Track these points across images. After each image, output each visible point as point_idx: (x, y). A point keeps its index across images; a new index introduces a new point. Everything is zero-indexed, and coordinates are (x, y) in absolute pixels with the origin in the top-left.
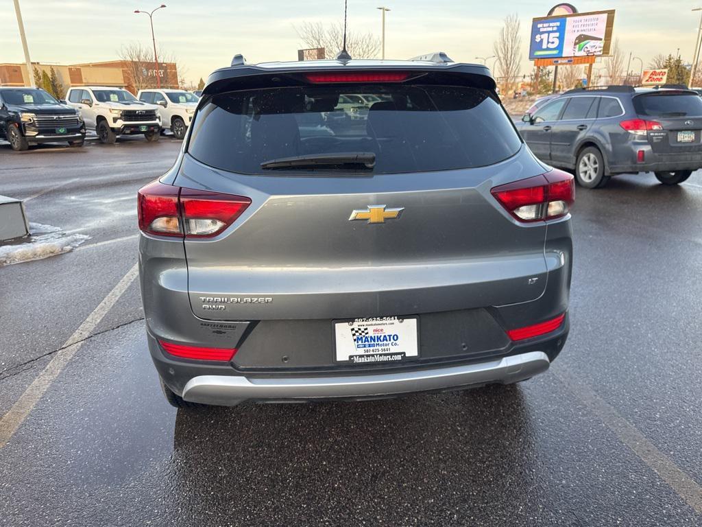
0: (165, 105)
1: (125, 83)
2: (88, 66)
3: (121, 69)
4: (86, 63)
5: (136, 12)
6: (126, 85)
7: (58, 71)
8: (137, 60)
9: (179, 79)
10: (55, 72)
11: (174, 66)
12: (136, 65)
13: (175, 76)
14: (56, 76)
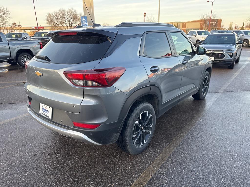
0: (195, 36)
1: (200, 27)
2: (189, 22)
3: (200, 23)
4: (189, 21)
5: (208, 2)
6: (200, 28)
7: (179, 24)
8: (206, 19)
9: (222, 25)
10: (178, 25)
11: (220, 20)
12: (205, 21)
13: (220, 24)
14: (178, 26)
